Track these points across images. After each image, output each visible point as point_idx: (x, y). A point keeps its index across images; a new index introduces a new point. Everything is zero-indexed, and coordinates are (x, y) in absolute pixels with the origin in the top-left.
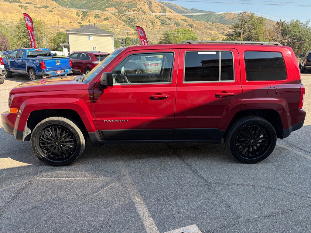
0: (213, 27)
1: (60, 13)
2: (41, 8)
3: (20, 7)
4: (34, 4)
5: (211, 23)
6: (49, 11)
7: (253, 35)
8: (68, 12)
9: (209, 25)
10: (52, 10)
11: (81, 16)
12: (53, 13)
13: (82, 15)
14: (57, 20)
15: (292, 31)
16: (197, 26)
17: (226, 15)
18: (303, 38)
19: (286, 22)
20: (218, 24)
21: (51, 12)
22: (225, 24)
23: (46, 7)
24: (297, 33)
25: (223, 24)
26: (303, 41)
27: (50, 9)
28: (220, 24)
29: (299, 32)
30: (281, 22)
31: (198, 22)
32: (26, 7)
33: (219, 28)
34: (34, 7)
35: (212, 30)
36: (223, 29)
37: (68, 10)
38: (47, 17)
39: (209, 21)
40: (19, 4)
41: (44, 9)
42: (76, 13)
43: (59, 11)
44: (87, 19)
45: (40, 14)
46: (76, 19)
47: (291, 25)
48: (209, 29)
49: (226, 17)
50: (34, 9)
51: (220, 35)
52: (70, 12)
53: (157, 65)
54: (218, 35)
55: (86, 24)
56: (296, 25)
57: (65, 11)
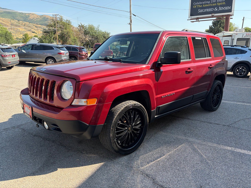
0: (19, 24)
5: (17, 21)
7: (65, 33)
9: (15, 22)
15: (91, 32)
16: (3, 22)
17: (30, 16)
18: (99, 37)
19: (85, 26)
20: (24, 22)
22: (31, 22)
24: (94, 34)
25: (29, 23)
26: (99, 39)
28: (26, 23)
29: (95, 33)
30: (82, 25)
31: (4, 19)
33: (26, 26)
35: (19, 26)
36: (29, 27)
39: (14, 19)
47: (89, 28)
48: (16, 26)
49: (30, 17)
51: (27, 32)
53: (15, 56)
54: (26, 31)
56: (91, 28)
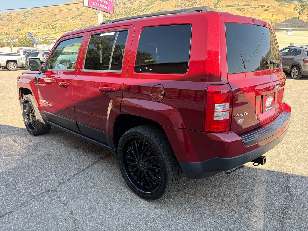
1: (275, 10)
2: (257, 8)
3: (238, 10)
4: (251, 5)
6: (265, 10)
8: (284, 8)
10: (268, 8)
11: (298, 11)
12: (268, 11)
13: (301, 9)
14: (271, 18)
21: (266, 10)
23: (262, 6)
27: (266, 8)
32: (243, 9)
34: (251, 8)
37: (285, 6)
38: (261, 16)
40: (237, 7)
41: (259, 8)
42: (294, 8)
43: (274, 8)
44: (305, 12)
45: (255, 14)
46: (292, 14)
50: (250, 10)
52: (286, 7)
55: (303, 18)
57: (282, 7)
